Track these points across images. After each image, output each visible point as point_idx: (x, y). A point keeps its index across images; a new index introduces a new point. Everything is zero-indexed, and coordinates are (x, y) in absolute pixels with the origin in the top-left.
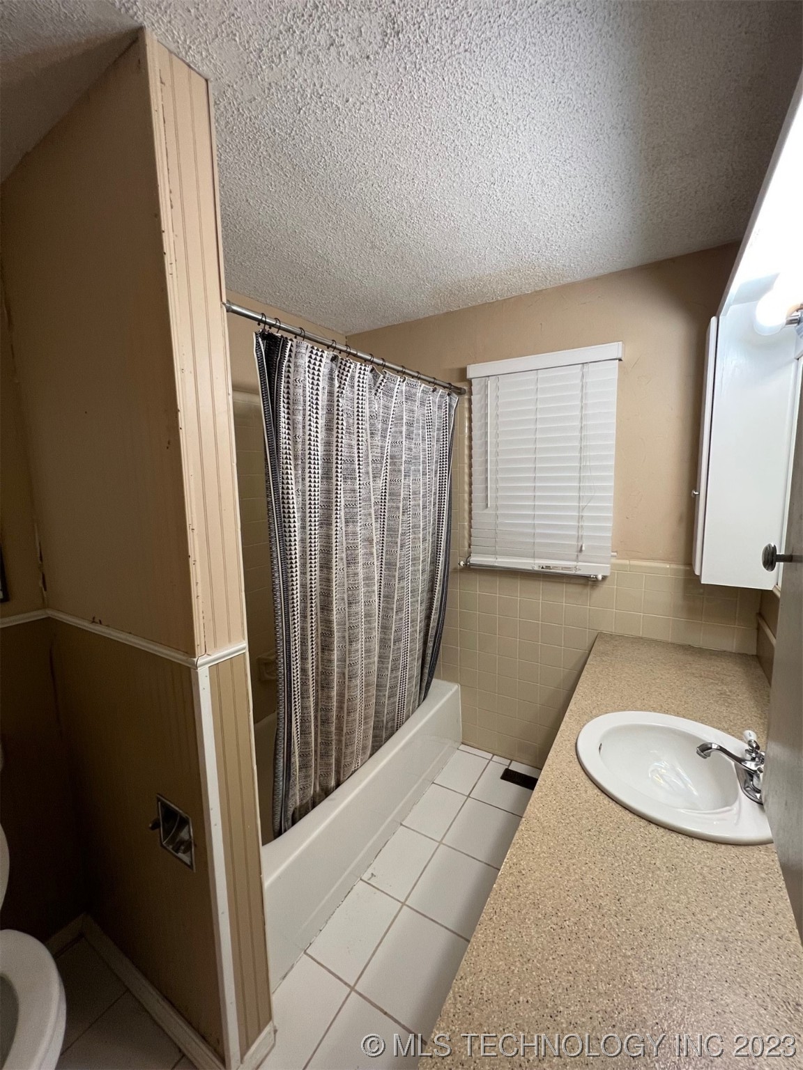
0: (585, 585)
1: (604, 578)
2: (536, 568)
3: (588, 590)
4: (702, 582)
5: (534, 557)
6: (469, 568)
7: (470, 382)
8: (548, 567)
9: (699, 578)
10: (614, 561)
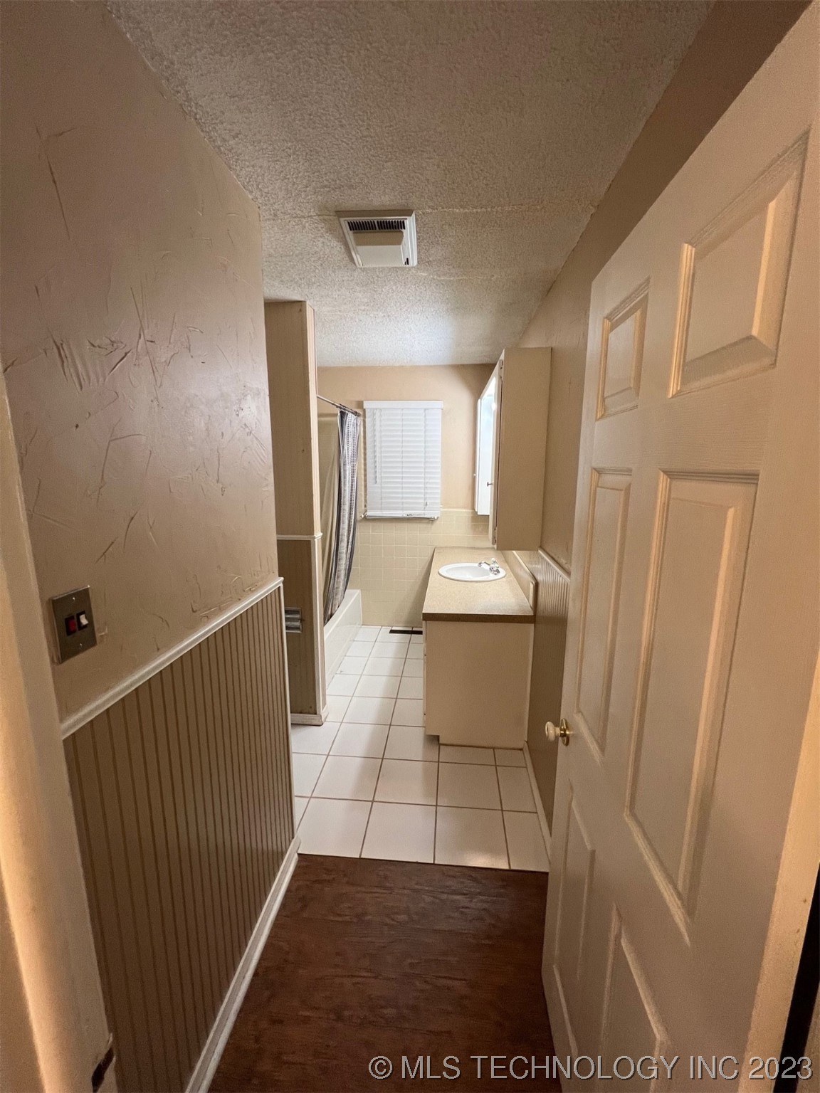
0: (428, 523)
1: (438, 518)
2: (405, 516)
3: (430, 525)
4: (479, 513)
5: (402, 509)
6: (366, 519)
7: (364, 411)
8: (411, 515)
9: (477, 512)
10: (442, 510)
